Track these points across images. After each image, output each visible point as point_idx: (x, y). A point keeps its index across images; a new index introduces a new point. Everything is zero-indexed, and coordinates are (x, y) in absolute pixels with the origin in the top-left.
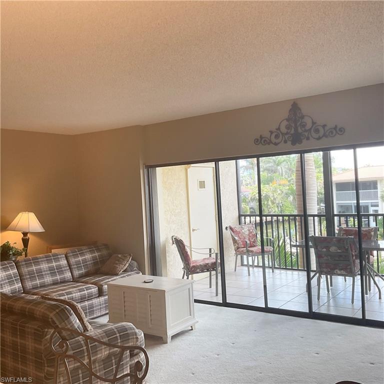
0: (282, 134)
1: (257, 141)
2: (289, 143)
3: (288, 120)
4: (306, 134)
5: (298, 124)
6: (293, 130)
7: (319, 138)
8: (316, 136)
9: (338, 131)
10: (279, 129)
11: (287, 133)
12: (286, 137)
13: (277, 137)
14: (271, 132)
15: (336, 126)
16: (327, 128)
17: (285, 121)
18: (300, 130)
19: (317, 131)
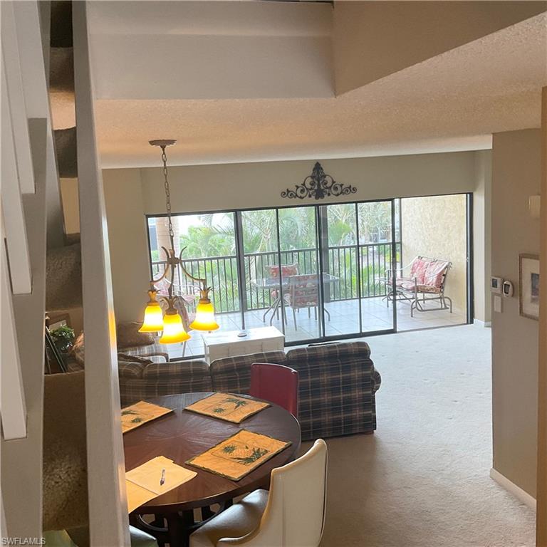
0: (307, 189)
1: (283, 194)
2: (313, 197)
3: (312, 177)
4: (328, 190)
5: (321, 182)
6: (316, 186)
7: (338, 195)
8: (336, 193)
9: (351, 189)
10: (304, 184)
11: (311, 189)
12: (311, 192)
13: (302, 191)
14: (298, 187)
15: (350, 186)
16: (343, 187)
17: (310, 178)
18: (322, 188)
19: (336, 189)
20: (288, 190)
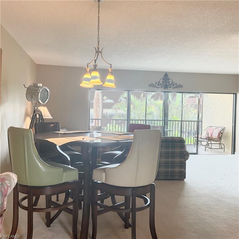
0: (161, 84)
1: (150, 85)
2: (163, 88)
3: (163, 79)
4: (170, 85)
5: (167, 81)
6: (165, 83)
7: (174, 88)
8: (173, 87)
9: (180, 86)
10: (159, 82)
12: (162, 85)
13: (158, 85)
14: (156, 83)
15: (180, 85)
16: (177, 85)
18: (167, 84)
19: (174, 85)
20: (152, 84)
